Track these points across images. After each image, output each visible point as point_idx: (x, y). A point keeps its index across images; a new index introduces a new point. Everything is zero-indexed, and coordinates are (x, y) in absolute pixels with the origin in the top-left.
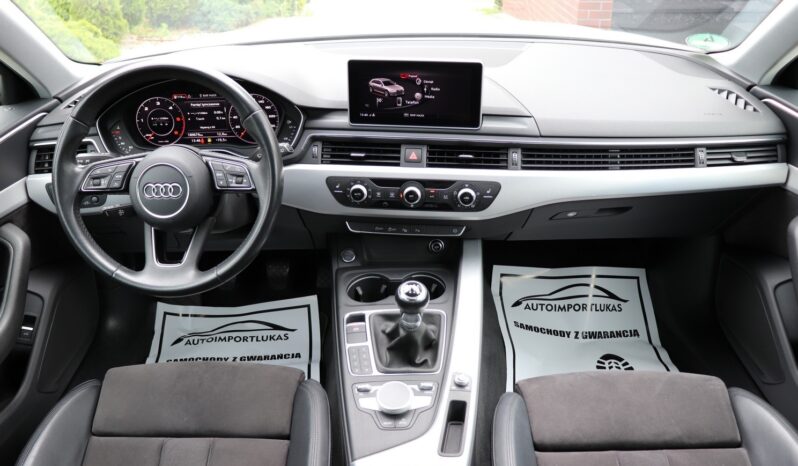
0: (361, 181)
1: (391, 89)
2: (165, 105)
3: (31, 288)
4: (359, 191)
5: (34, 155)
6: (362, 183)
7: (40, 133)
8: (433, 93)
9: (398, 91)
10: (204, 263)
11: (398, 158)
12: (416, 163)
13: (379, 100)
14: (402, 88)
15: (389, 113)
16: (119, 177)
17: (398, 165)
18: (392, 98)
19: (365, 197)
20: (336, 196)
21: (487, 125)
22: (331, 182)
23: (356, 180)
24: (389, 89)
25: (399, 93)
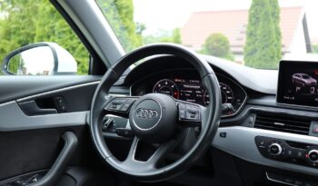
0: (279, 141)
1: (308, 81)
2: (170, 84)
4: (277, 147)
6: (279, 143)
9: (312, 83)
11: (308, 130)
13: (298, 88)
14: (315, 81)
15: (305, 98)
16: (128, 105)
17: (307, 134)
18: (308, 87)
19: (280, 153)
20: (260, 149)
22: (258, 139)
23: (275, 140)
24: (306, 81)
25: (313, 84)
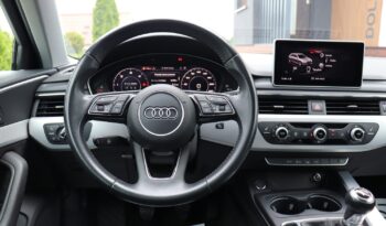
0: (284, 124)
1: (303, 61)
2: (136, 74)
3: (23, 210)
4: (283, 131)
5: (37, 103)
6: (284, 126)
7: (44, 87)
8: (331, 63)
10: (190, 178)
11: (307, 109)
12: (319, 112)
13: (295, 68)
14: (310, 60)
15: (301, 78)
17: (307, 113)
18: (304, 67)
19: (288, 135)
20: (265, 136)
21: (364, 86)
23: (279, 124)
24: (302, 60)
25: (309, 63)
